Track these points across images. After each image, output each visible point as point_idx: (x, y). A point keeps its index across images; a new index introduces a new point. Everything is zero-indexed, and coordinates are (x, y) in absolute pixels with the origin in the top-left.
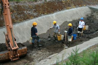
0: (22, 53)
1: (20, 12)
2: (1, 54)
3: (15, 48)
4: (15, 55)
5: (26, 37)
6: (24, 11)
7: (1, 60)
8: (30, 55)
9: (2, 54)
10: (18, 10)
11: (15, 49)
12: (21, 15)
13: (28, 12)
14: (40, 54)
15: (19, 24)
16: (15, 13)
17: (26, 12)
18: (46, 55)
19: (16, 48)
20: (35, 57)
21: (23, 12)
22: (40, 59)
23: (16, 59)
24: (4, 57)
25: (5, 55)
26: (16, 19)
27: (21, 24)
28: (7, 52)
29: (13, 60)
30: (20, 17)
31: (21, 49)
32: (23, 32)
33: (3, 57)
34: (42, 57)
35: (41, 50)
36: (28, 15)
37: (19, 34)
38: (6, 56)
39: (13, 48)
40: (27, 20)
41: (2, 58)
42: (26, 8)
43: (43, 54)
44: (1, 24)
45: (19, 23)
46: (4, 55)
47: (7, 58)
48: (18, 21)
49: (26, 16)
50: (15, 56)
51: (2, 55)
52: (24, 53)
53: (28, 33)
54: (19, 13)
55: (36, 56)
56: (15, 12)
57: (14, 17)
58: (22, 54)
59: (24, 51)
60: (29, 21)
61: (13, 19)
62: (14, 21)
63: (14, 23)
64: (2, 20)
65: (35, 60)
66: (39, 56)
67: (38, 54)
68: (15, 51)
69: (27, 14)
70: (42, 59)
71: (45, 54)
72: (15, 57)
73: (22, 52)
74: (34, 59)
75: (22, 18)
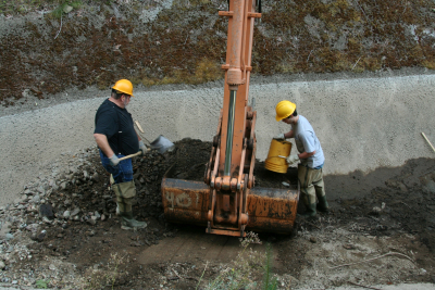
0: (270, 215)
1: (382, 26)
2: (173, 186)
3: (226, 181)
4: (229, 212)
5: (361, 151)
6: (410, 23)
7: (173, 213)
8: (312, 241)
9: (176, 188)
10: (375, 15)
11: (226, 187)
12: (383, 40)
13: (426, 31)
14: (361, 255)
15: (356, 80)
16: (357, 24)
17: (418, 31)
18: (385, 271)
19: (234, 181)
20: (323, 260)
21: (399, 29)
22: (342, 275)
23: (231, 233)
24: (187, 206)
25: (189, 199)
26: (350, 55)
27: (366, 83)
28: (202, 190)
29: (216, 232)
30: (375, 50)
31: (266, 197)
32: (357, 126)
33: (182, 205)
34: (356, 272)
35: (384, 239)
36: (418, 47)
37: (334, 127)
38: (194, 201)
39: (218, 180)
40: (405, 68)
41: (176, 206)
42: (425, 9)
43: (377, 262)
44: (269, 62)
45: (354, 74)
46: (184, 196)
47: (197, 213)
48: (353, 67)
49: (409, 50)
50: (227, 217)
51: (176, 193)
52: (282, 222)
53: (383, 134)
54: (376, 31)
55: (335, 255)
56: (358, 20)
57: (344, 41)
58: (272, 221)
59: (280, 211)
60: (416, 78)
61: (335, 51)
62: (335, 61)
63: (332, 72)
64: (281, 45)
65: (310, 273)
66: (347, 260)
67: (352, 248)
68: (227, 197)
69: (416, 39)
70: (352, 279)
71: (385, 261)
72: (226, 224)
73: (270, 210)
74: (310, 266)
75: (382, 55)
